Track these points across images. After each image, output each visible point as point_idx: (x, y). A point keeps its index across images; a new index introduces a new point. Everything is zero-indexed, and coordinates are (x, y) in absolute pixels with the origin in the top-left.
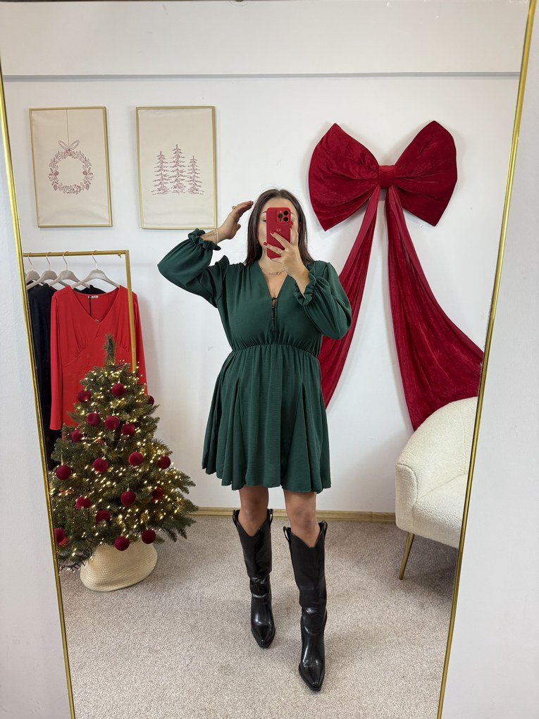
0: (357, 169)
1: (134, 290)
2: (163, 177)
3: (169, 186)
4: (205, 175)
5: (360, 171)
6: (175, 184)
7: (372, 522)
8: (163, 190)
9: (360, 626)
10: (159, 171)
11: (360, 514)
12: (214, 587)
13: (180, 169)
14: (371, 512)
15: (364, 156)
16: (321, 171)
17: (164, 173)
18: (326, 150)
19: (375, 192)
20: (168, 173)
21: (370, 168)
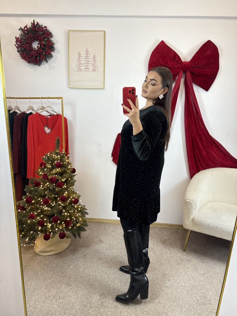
0: (172, 63)
1: (65, 116)
2: (80, 64)
3: (83, 68)
4: (99, 63)
5: (173, 63)
6: (85, 67)
7: (172, 228)
8: (80, 70)
9: (167, 277)
10: (78, 61)
11: (166, 225)
12: (98, 256)
13: (88, 60)
14: (172, 224)
15: (175, 56)
16: (154, 63)
17: (80, 62)
18: (157, 53)
19: (180, 73)
20: (83, 62)
21: (178, 62)
